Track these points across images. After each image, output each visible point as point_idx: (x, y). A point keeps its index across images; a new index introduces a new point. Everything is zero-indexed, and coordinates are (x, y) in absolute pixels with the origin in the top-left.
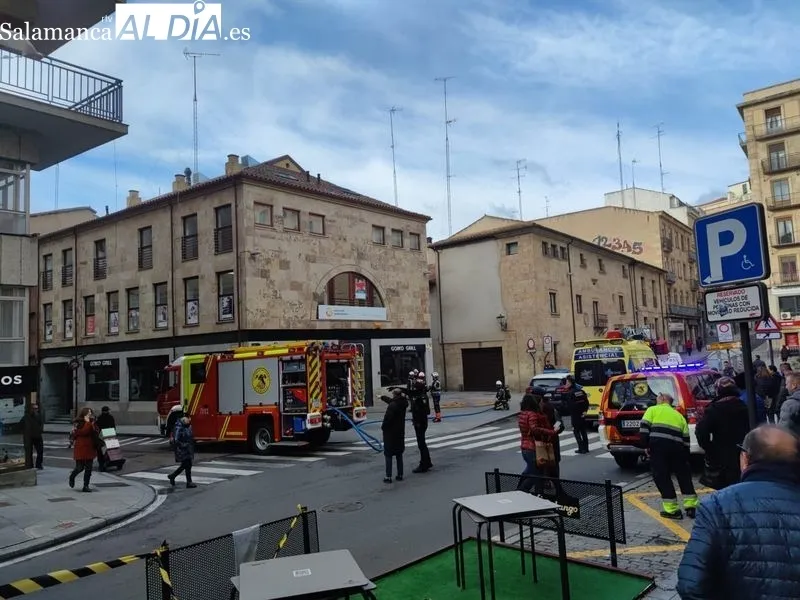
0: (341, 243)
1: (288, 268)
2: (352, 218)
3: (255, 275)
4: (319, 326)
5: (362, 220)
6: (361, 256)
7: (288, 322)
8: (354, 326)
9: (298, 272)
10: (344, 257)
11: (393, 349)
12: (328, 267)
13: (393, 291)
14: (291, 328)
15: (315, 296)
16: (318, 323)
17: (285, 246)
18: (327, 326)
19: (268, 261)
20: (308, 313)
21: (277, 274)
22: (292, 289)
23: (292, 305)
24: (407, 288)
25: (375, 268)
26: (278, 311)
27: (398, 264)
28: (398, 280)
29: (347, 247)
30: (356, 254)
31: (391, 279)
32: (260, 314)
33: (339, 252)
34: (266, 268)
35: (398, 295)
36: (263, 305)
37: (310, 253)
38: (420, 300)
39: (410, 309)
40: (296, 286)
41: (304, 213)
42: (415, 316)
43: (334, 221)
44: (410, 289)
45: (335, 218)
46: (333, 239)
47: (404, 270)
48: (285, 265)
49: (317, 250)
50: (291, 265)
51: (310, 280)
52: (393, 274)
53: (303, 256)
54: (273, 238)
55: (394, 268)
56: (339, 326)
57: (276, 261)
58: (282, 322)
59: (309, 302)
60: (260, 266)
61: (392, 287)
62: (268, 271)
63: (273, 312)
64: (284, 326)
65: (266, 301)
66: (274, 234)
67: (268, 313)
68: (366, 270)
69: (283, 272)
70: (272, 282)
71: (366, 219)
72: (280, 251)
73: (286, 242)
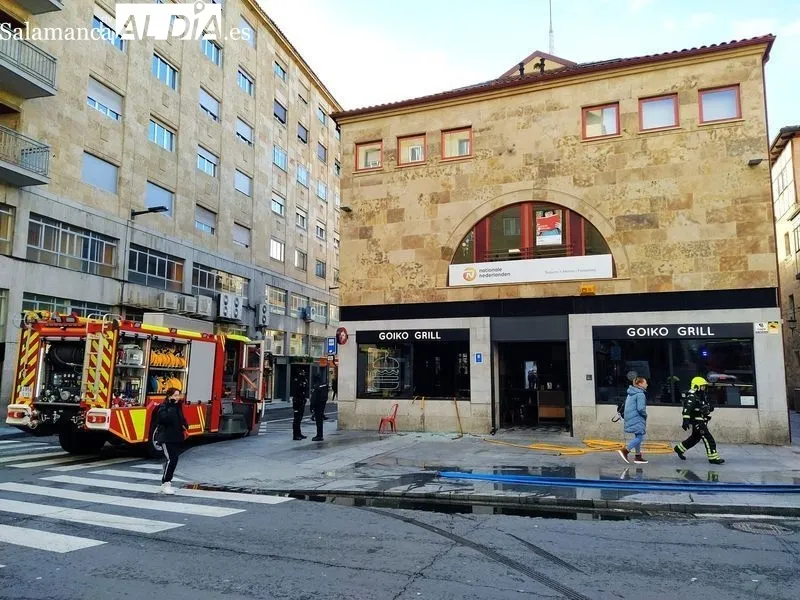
0: (502, 160)
1: (401, 219)
2: (530, 110)
3: (352, 236)
4: (451, 297)
5: (554, 108)
6: (547, 170)
7: (398, 295)
8: (527, 293)
9: (418, 221)
10: (506, 180)
11: (631, 334)
12: (473, 203)
13: (638, 219)
14: (402, 302)
15: (445, 251)
16: (449, 291)
17: (396, 189)
18: (468, 296)
19: (370, 216)
20: (433, 278)
21: (383, 231)
22: (405, 248)
23: (405, 269)
24: (688, 205)
25: (588, 183)
26: (383, 280)
27: (657, 161)
28: (655, 195)
29: (514, 163)
30: (535, 170)
31: (632, 195)
32: (355, 285)
33: (500, 174)
34: (367, 225)
35: (652, 223)
36: (361, 274)
37: (441, 190)
38: (732, 227)
39: (698, 249)
40: (411, 242)
41: (432, 134)
42: (713, 262)
43: (488, 129)
44: (695, 206)
45: (489, 124)
46: (484, 157)
47: (676, 171)
48: (395, 215)
49: (452, 181)
50: (406, 215)
51: (437, 230)
52: (639, 185)
53: (427, 198)
54: (381, 183)
55: (642, 174)
56: (492, 295)
57: (383, 213)
58: (388, 296)
59: (435, 262)
60: (358, 224)
61: (635, 212)
62: (371, 228)
63: (377, 282)
64: (392, 300)
65: (366, 268)
66: (380, 177)
67: (368, 284)
68: (562, 191)
69: (391, 226)
70: (375, 243)
71: (565, 102)
72: (389, 198)
73: (399, 184)
